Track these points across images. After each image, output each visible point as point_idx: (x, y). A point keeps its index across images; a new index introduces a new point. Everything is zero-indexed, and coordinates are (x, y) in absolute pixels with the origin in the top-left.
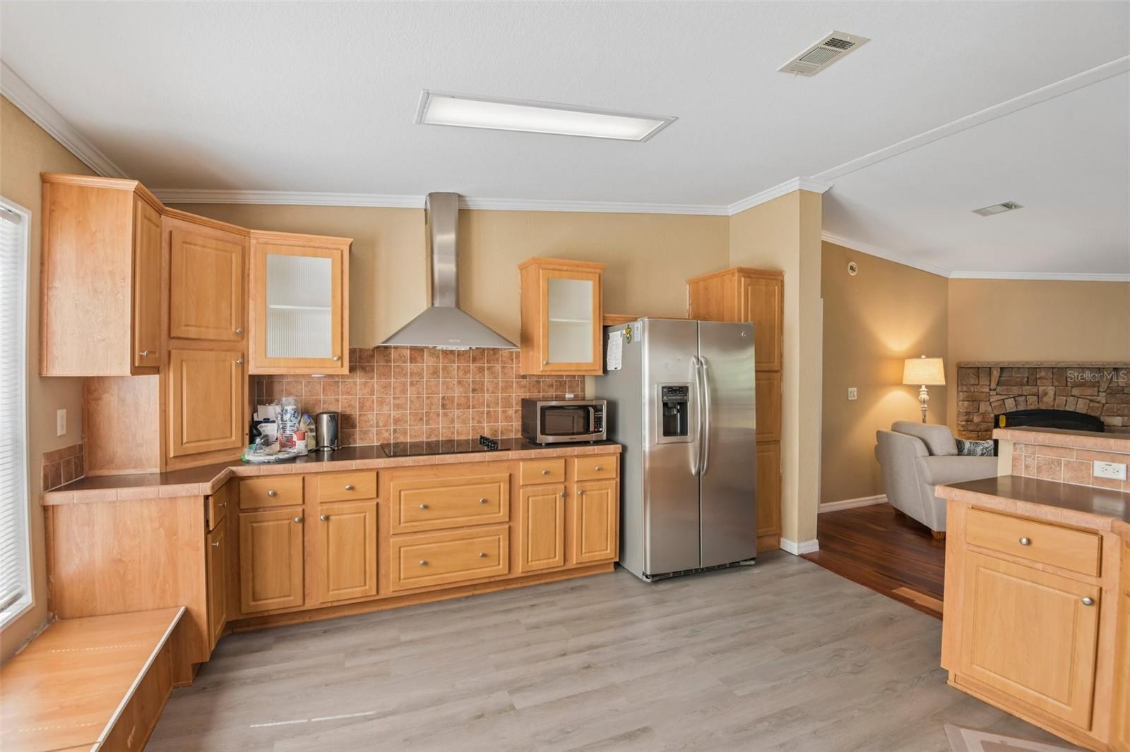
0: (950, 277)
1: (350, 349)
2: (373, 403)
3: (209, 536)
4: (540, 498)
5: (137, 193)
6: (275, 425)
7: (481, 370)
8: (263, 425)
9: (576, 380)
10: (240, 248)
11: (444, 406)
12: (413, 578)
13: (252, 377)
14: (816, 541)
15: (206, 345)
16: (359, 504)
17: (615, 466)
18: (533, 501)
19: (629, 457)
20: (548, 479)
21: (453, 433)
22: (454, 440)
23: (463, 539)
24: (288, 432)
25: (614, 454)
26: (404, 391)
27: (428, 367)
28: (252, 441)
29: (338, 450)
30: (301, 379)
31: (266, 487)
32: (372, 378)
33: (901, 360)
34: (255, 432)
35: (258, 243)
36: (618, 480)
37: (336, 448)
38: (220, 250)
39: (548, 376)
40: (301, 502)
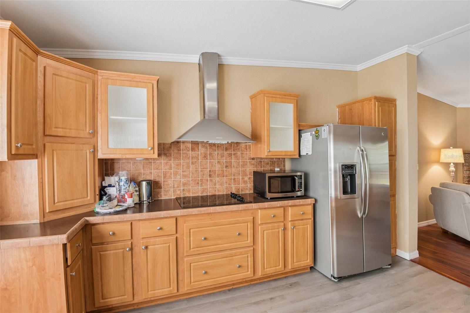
0: (457, 107)
1: (158, 143)
2: (171, 174)
3: (68, 269)
4: (270, 231)
5: (11, 30)
6: (115, 188)
7: (230, 155)
8: (108, 188)
9: (281, 161)
10: (92, 81)
11: (210, 176)
12: (198, 281)
13: (100, 160)
14: (417, 252)
15: (69, 140)
16: (166, 238)
17: (311, 211)
18: (266, 233)
19: (318, 206)
20: (275, 220)
21: (215, 191)
22: (216, 195)
23: (227, 257)
24: (123, 193)
25: (310, 204)
26: (188, 167)
27: (201, 153)
28: (101, 199)
29: (152, 202)
30: (130, 161)
31: (108, 229)
32: (170, 160)
33: (439, 149)
34: (103, 193)
35: (102, 78)
36: (313, 219)
37: (151, 201)
38: (78, 81)
39: (266, 158)
40: (130, 238)
